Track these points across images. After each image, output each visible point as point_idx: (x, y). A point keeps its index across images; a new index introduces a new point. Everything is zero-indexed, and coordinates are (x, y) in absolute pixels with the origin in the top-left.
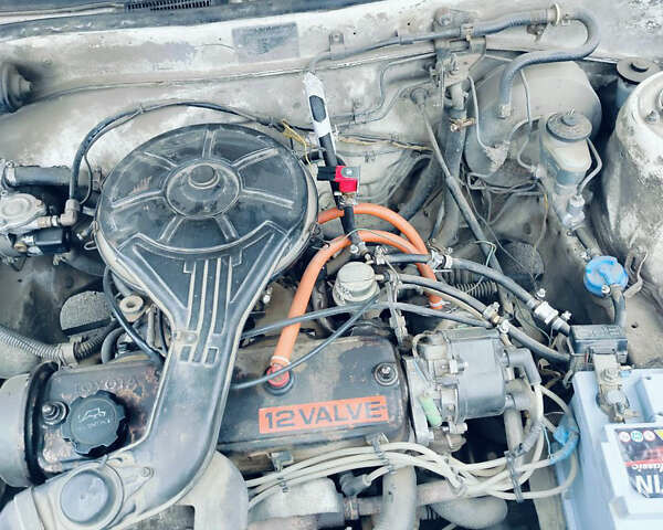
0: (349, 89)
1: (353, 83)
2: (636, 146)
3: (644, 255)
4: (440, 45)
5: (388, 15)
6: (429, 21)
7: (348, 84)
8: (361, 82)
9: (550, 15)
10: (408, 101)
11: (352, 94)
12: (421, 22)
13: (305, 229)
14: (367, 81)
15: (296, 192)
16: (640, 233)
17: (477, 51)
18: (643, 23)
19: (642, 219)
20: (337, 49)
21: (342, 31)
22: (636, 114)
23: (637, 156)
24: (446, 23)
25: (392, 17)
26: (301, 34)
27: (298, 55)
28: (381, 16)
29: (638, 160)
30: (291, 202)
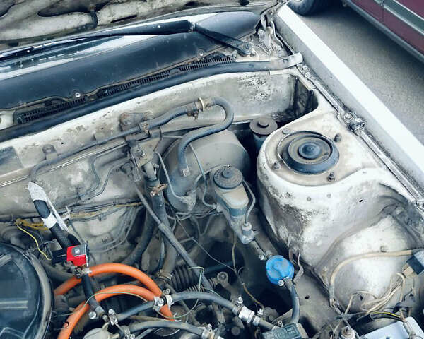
0: (70, 179)
1: (72, 176)
2: (271, 187)
3: (298, 252)
4: (129, 138)
5: (84, 126)
6: (116, 125)
7: (68, 177)
8: (78, 173)
9: (198, 106)
10: (121, 173)
11: (73, 182)
12: (111, 125)
13: (43, 320)
14: (83, 171)
15: (29, 291)
16: (291, 238)
17: (156, 137)
18: (258, 95)
19: (290, 230)
20: (51, 157)
21: (51, 144)
22: (266, 165)
23: (274, 193)
24: (129, 123)
25: (88, 127)
26: (18, 152)
27: (21, 167)
28: (79, 128)
29: (275, 195)
30: (26, 302)
